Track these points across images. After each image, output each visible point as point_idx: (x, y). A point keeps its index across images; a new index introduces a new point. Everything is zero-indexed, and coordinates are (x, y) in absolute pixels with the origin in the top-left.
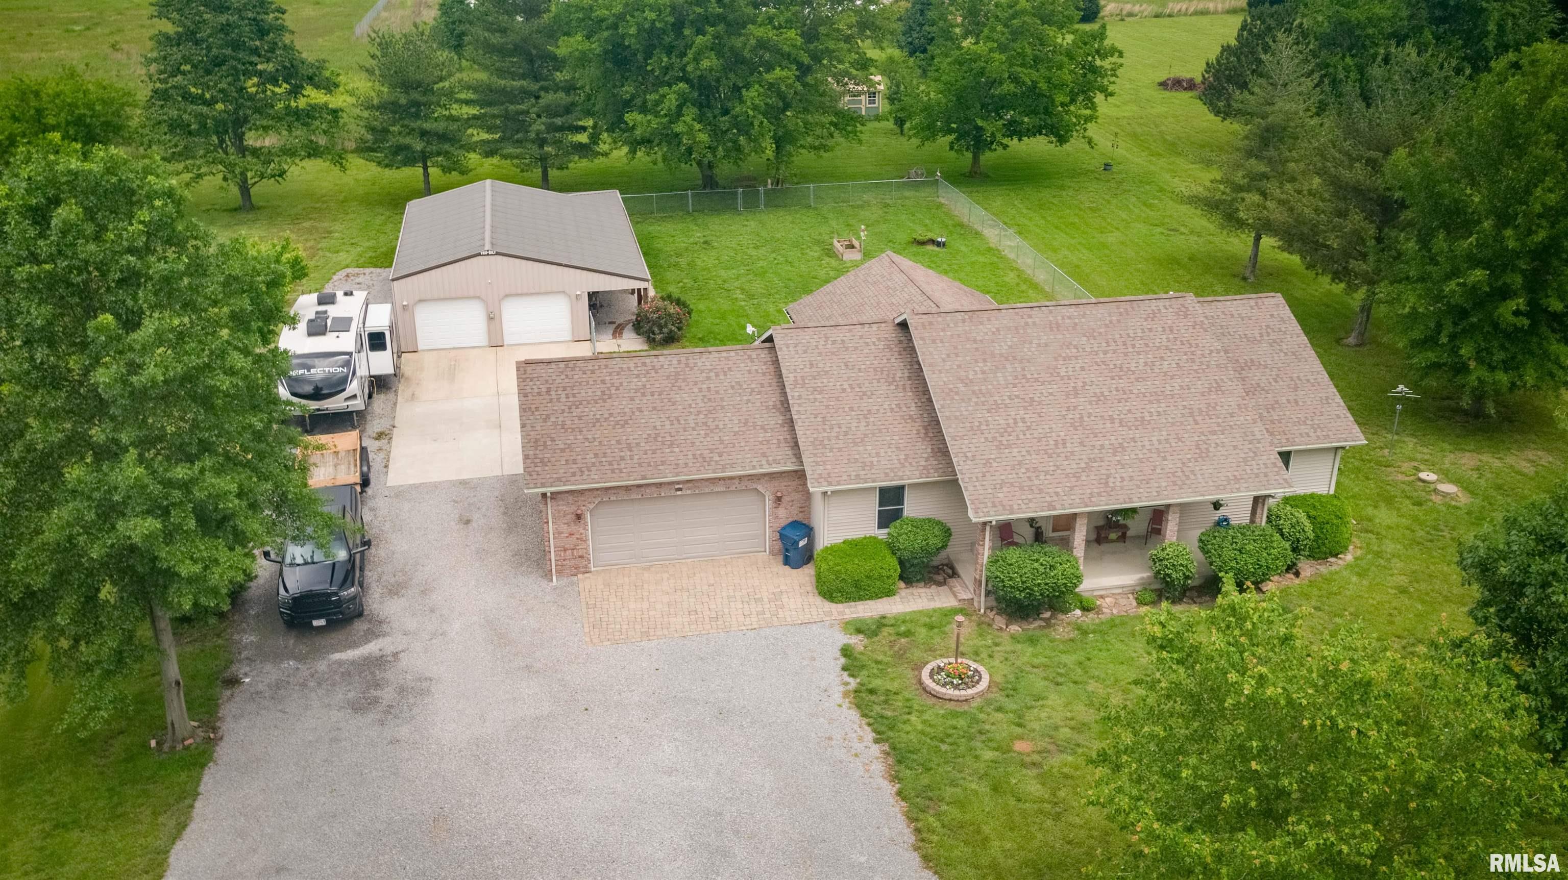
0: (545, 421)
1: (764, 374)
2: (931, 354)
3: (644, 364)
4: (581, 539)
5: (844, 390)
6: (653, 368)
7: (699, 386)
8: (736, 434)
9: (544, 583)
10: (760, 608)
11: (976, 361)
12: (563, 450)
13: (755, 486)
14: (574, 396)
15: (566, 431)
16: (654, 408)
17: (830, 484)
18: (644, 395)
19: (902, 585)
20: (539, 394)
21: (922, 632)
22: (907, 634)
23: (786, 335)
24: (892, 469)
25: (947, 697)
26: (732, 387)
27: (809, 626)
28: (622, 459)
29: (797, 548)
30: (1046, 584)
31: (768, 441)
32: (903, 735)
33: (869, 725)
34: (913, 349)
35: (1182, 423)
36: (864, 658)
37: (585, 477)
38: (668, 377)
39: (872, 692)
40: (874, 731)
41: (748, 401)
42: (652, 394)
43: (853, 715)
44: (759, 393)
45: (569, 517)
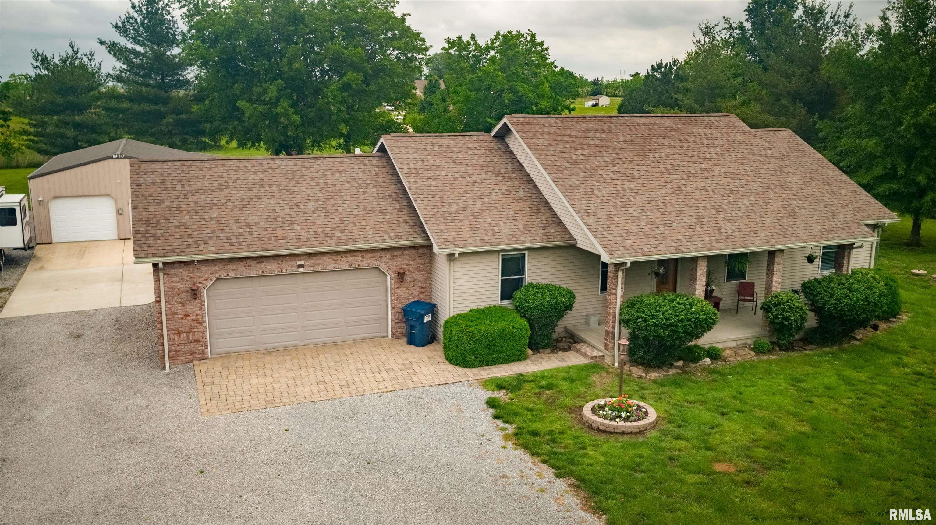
0: (158, 204)
1: (377, 174)
2: (534, 143)
3: (261, 165)
4: (197, 321)
5: (456, 179)
6: (270, 167)
7: (317, 180)
8: (356, 216)
9: (157, 372)
10: (392, 375)
11: (576, 148)
12: (177, 227)
13: (377, 264)
14: (190, 186)
15: (182, 212)
16: (273, 197)
17: (457, 246)
18: (262, 186)
19: (530, 352)
20: (153, 184)
21: (564, 385)
22: (549, 387)
23: (396, 141)
24: (513, 236)
25: (620, 430)
26: (349, 183)
27: (447, 386)
28: (241, 234)
29: (422, 323)
30: (689, 320)
31: (388, 222)
32: (587, 468)
33: (544, 462)
34: (511, 153)
35: (764, 193)
36: (513, 407)
37: (200, 249)
38: (285, 175)
39: (535, 433)
40: (552, 466)
41: (365, 193)
42: (270, 186)
43: (522, 455)
44: (374, 187)
45: (183, 295)
